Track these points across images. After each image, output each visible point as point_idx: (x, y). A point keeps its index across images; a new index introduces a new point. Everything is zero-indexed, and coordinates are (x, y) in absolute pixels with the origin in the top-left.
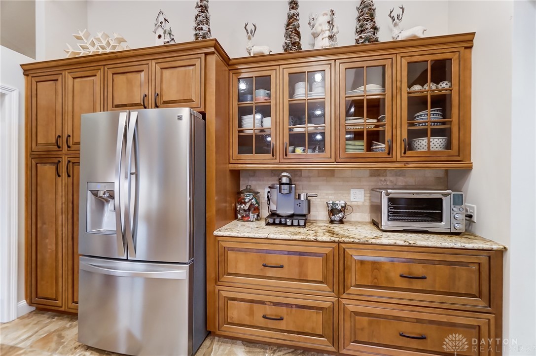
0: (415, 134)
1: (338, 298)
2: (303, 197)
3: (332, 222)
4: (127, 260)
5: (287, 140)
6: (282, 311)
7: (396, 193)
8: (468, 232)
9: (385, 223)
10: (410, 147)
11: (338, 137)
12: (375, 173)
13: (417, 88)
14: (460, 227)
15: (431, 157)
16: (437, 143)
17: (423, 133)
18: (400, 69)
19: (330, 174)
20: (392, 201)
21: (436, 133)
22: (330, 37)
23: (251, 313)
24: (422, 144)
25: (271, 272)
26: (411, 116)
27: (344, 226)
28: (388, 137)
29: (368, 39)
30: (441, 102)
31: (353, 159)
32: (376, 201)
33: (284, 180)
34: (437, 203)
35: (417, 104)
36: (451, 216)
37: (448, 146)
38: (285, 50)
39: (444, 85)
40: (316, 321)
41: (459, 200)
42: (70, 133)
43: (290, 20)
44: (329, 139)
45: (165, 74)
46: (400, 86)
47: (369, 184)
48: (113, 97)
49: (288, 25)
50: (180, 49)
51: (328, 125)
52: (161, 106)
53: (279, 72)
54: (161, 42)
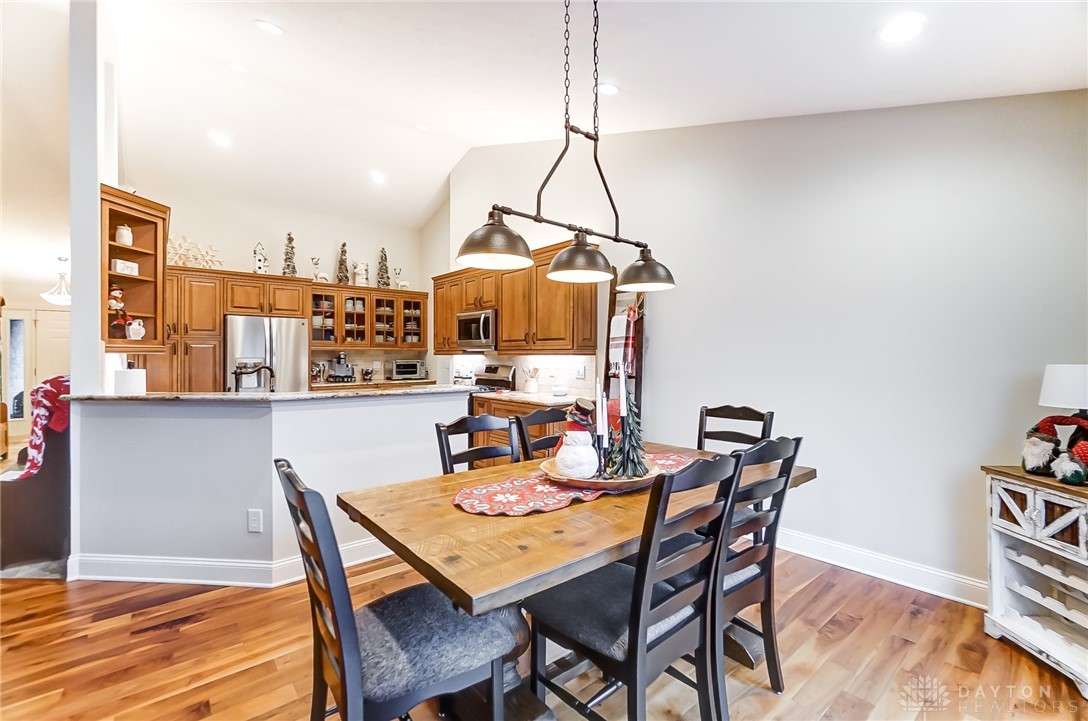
0: (406, 334)
2: (350, 366)
3: (365, 380)
5: (344, 334)
7: (400, 362)
8: (426, 379)
9: (395, 376)
10: (404, 340)
11: (372, 334)
12: (386, 352)
13: (407, 311)
14: (423, 376)
15: (413, 345)
16: (415, 339)
17: (409, 334)
18: (399, 304)
19: (361, 353)
20: (398, 366)
21: (415, 334)
22: (366, 279)
24: (409, 338)
26: (405, 326)
28: (395, 335)
29: (385, 283)
30: (417, 320)
31: (379, 345)
32: (388, 366)
33: (342, 356)
34: (415, 366)
35: (407, 319)
36: (420, 372)
37: (419, 340)
38: (340, 281)
39: (418, 312)
41: (422, 365)
42: (187, 322)
43: (342, 263)
44: (367, 334)
45: (277, 292)
46: (400, 312)
47: (383, 358)
48: (232, 301)
49: (341, 265)
50: (288, 279)
51: (366, 327)
52: (274, 312)
53: (340, 296)
54: (261, 264)
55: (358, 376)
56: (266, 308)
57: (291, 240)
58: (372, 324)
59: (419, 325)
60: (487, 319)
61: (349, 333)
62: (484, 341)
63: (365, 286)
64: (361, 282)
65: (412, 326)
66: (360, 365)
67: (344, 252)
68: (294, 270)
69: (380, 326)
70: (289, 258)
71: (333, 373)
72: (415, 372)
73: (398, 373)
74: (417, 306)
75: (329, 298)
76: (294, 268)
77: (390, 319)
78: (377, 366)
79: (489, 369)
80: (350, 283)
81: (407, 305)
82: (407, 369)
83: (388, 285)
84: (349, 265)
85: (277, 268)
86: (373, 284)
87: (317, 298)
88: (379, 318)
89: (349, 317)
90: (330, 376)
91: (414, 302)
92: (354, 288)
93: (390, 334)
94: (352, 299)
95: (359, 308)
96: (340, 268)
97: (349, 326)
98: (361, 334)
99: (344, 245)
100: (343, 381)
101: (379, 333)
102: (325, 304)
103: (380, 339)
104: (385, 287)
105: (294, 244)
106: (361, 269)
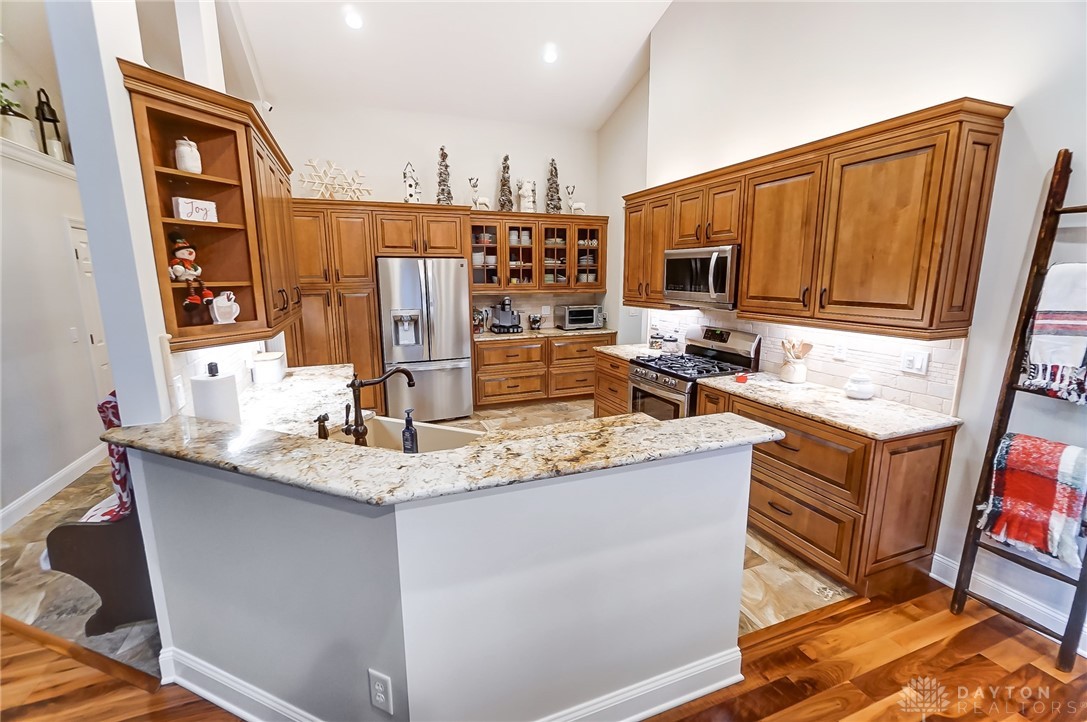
0: (581, 271)
1: (548, 368)
2: (515, 313)
3: (533, 329)
4: (430, 361)
5: (508, 274)
6: (518, 382)
7: (574, 307)
8: (604, 328)
9: (568, 326)
10: (578, 280)
11: (540, 273)
12: (556, 295)
13: (581, 242)
14: (601, 324)
15: (588, 285)
16: (591, 277)
17: (584, 271)
18: (572, 233)
19: (529, 297)
20: (571, 312)
21: (591, 272)
22: (534, 202)
23: (500, 386)
24: (584, 277)
25: (511, 360)
26: (579, 261)
27: (540, 331)
28: (567, 274)
29: (555, 207)
30: (594, 252)
31: (549, 287)
32: (559, 313)
33: (507, 302)
34: (591, 313)
35: (582, 252)
36: (597, 320)
37: (596, 279)
38: (503, 206)
39: (595, 242)
40: (536, 384)
41: (600, 310)
42: (338, 267)
43: (505, 182)
44: (535, 274)
45: (432, 225)
46: (574, 243)
47: (553, 302)
48: (383, 239)
49: (503, 185)
50: (444, 208)
51: (534, 265)
52: (429, 250)
53: (502, 225)
54: (412, 191)
55: (524, 325)
56: (420, 245)
57: (444, 156)
58: (540, 261)
59: (595, 260)
60: (721, 261)
61: (514, 273)
62: (713, 294)
63: (532, 211)
64: (527, 207)
65: (587, 261)
66: (526, 311)
67: (506, 168)
68: (449, 197)
69: (550, 263)
70: (443, 182)
71: (497, 322)
72: (591, 321)
73: (572, 321)
74: (593, 235)
75: (491, 230)
76: (449, 193)
77: (561, 253)
78: (546, 312)
79: (710, 334)
80: (514, 209)
81: (582, 234)
82: (582, 317)
83: (560, 208)
84: (513, 185)
85: (429, 196)
86: (541, 209)
87: (477, 230)
88: (549, 253)
89: (514, 253)
90: (494, 326)
91: (592, 230)
92: (520, 215)
93: (562, 272)
94: (517, 229)
95: (525, 241)
96: (502, 190)
97: (513, 264)
98: (528, 274)
99: (506, 159)
100: (508, 332)
101: (549, 271)
102: (486, 238)
103: (549, 278)
104: (555, 212)
105: (448, 161)
106: (526, 190)
